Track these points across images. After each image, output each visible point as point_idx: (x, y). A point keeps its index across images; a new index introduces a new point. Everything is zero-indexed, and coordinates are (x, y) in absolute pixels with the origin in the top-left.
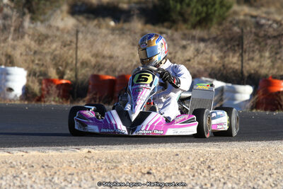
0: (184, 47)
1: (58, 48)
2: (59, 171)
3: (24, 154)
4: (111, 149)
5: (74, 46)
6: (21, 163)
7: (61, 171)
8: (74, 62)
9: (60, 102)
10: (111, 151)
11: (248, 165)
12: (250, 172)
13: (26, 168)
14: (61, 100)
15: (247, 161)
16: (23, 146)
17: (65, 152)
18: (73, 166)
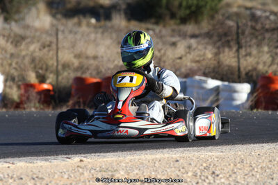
0: (174, 44)
1: (37, 50)
2: (50, 182)
3: (10, 165)
4: (104, 157)
5: (54, 46)
6: (8, 175)
7: (53, 182)
8: (55, 64)
9: (41, 109)
10: (105, 159)
11: (256, 170)
12: (258, 176)
13: (15, 181)
14: (42, 107)
15: (254, 165)
16: (8, 157)
17: (55, 162)
18: (66, 176)
